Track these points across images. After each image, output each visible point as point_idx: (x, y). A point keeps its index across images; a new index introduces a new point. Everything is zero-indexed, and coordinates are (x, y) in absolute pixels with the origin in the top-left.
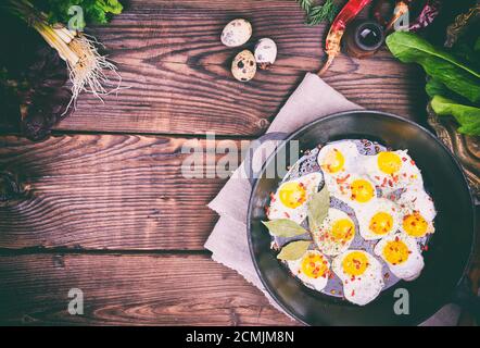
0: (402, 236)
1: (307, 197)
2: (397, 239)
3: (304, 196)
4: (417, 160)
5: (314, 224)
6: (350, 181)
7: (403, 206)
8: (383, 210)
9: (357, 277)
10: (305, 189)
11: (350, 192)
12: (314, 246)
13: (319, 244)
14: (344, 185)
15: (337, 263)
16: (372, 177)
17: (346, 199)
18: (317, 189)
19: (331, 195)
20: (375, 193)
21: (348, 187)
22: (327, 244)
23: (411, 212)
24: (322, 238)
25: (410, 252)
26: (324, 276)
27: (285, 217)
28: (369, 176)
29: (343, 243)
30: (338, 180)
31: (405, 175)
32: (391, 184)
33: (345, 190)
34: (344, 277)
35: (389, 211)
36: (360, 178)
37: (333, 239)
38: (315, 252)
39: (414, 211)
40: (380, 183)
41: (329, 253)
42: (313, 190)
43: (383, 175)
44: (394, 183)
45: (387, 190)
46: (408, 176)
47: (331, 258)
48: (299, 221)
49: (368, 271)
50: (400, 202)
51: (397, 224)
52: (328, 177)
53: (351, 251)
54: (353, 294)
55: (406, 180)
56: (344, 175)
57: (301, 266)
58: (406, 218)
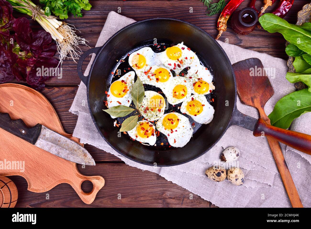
0: (195, 97)
1: (128, 88)
2: (193, 99)
3: (126, 87)
4: (191, 47)
5: (137, 104)
6: (153, 71)
7: (191, 78)
8: (179, 84)
9: (174, 130)
10: (126, 83)
11: (154, 78)
12: (141, 118)
13: (144, 115)
14: (150, 75)
15: (159, 124)
16: (166, 65)
17: (153, 83)
18: (133, 82)
19: (144, 83)
20: (171, 74)
21: (153, 75)
22: (149, 114)
23: (197, 80)
24: (145, 112)
25: (203, 105)
26: (153, 135)
27: (118, 104)
28: (164, 65)
29: (159, 110)
30: (145, 72)
31: (186, 58)
32: (179, 66)
33: (151, 77)
34: (165, 132)
35: (183, 83)
36: (158, 68)
37: (152, 110)
38: (143, 121)
39: (199, 79)
40: (172, 67)
41: (153, 120)
42: (131, 83)
43: (173, 62)
44: (181, 65)
45: (178, 71)
46: (189, 58)
47: (154, 123)
48: (128, 105)
49: (180, 124)
50: (188, 76)
51: (190, 90)
52: (138, 72)
53: (166, 115)
54: (175, 142)
55: (188, 61)
56: (148, 68)
57: (136, 133)
58: (194, 84)
